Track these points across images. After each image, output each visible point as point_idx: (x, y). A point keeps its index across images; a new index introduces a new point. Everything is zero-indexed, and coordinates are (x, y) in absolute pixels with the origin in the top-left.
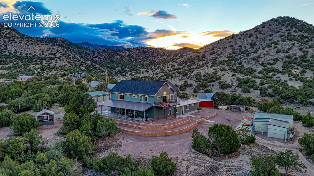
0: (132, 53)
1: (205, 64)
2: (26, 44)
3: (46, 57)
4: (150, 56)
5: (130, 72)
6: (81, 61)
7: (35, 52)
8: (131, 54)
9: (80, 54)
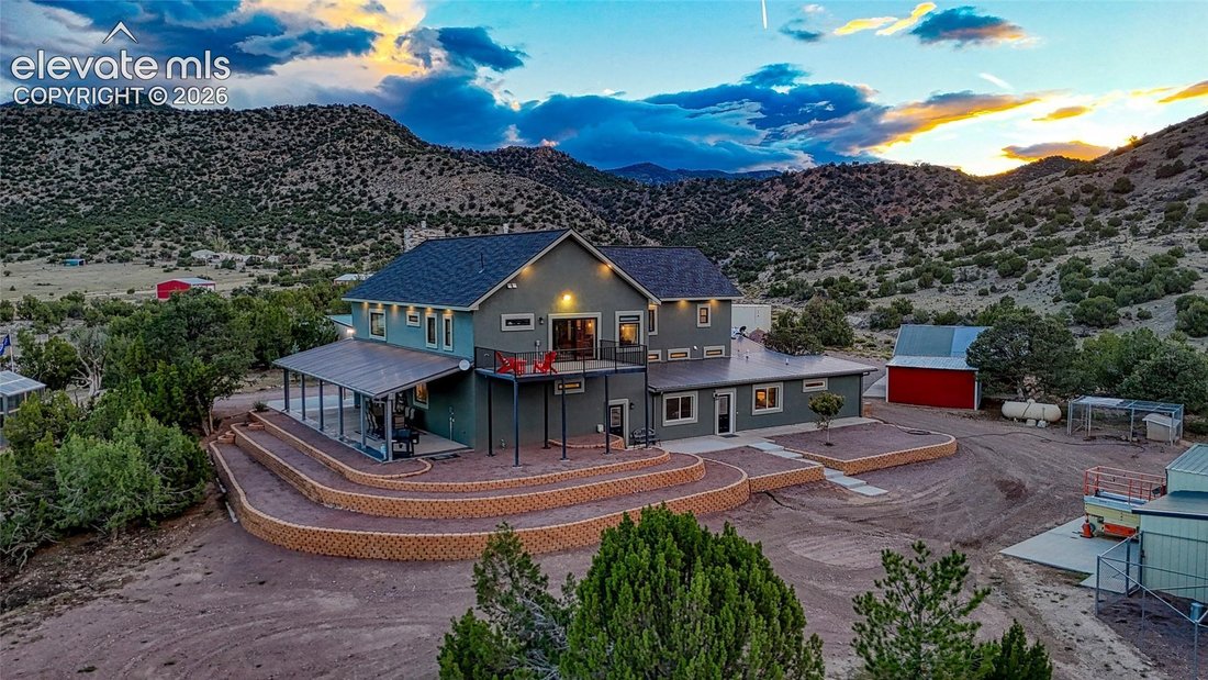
0: (802, 189)
1: (1124, 222)
2: (423, 173)
3: (479, 215)
4: (879, 201)
5: (776, 264)
6: (594, 227)
7: (448, 200)
8: (796, 197)
9: (607, 204)
